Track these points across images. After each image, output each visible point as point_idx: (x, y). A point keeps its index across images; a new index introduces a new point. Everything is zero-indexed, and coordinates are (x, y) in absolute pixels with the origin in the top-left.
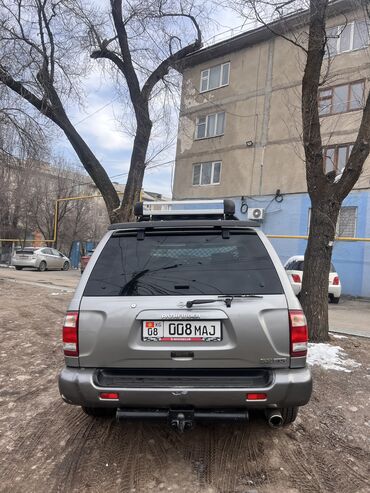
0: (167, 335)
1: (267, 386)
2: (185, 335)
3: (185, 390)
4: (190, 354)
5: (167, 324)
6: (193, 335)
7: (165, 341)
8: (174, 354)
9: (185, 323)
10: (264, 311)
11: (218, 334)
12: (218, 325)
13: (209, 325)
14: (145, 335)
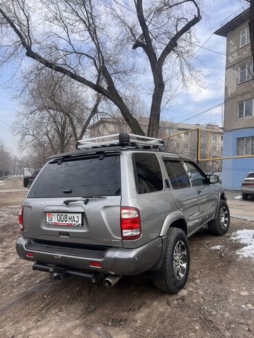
0: (57, 222)
1: (101, 258)
2: (64, 222)
3: (60, 255)
4: (67, 234)
5: (56, 214)
6: (68, 222)
7: (56, 225)
8: (61, 233)
9: (64, 214)
10: (106, 207)
11: (80, 222)
12: (80, 215)
13: (75, 215)
14: (47, 221)
